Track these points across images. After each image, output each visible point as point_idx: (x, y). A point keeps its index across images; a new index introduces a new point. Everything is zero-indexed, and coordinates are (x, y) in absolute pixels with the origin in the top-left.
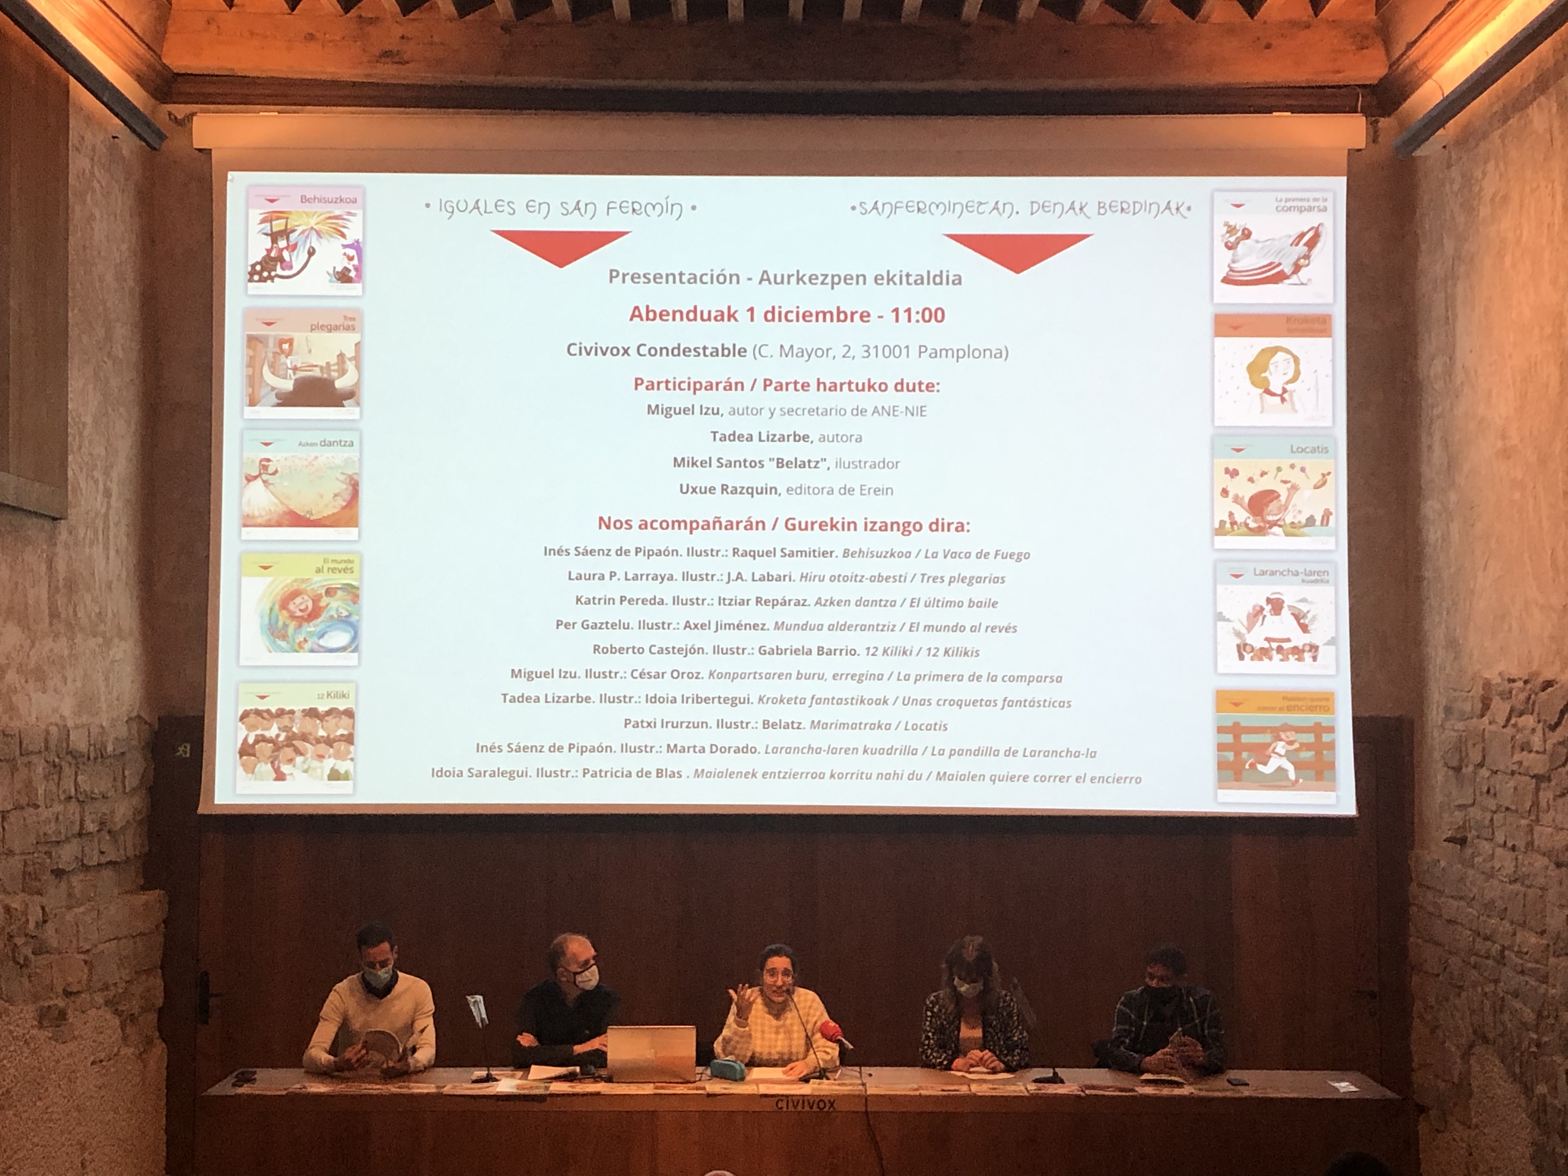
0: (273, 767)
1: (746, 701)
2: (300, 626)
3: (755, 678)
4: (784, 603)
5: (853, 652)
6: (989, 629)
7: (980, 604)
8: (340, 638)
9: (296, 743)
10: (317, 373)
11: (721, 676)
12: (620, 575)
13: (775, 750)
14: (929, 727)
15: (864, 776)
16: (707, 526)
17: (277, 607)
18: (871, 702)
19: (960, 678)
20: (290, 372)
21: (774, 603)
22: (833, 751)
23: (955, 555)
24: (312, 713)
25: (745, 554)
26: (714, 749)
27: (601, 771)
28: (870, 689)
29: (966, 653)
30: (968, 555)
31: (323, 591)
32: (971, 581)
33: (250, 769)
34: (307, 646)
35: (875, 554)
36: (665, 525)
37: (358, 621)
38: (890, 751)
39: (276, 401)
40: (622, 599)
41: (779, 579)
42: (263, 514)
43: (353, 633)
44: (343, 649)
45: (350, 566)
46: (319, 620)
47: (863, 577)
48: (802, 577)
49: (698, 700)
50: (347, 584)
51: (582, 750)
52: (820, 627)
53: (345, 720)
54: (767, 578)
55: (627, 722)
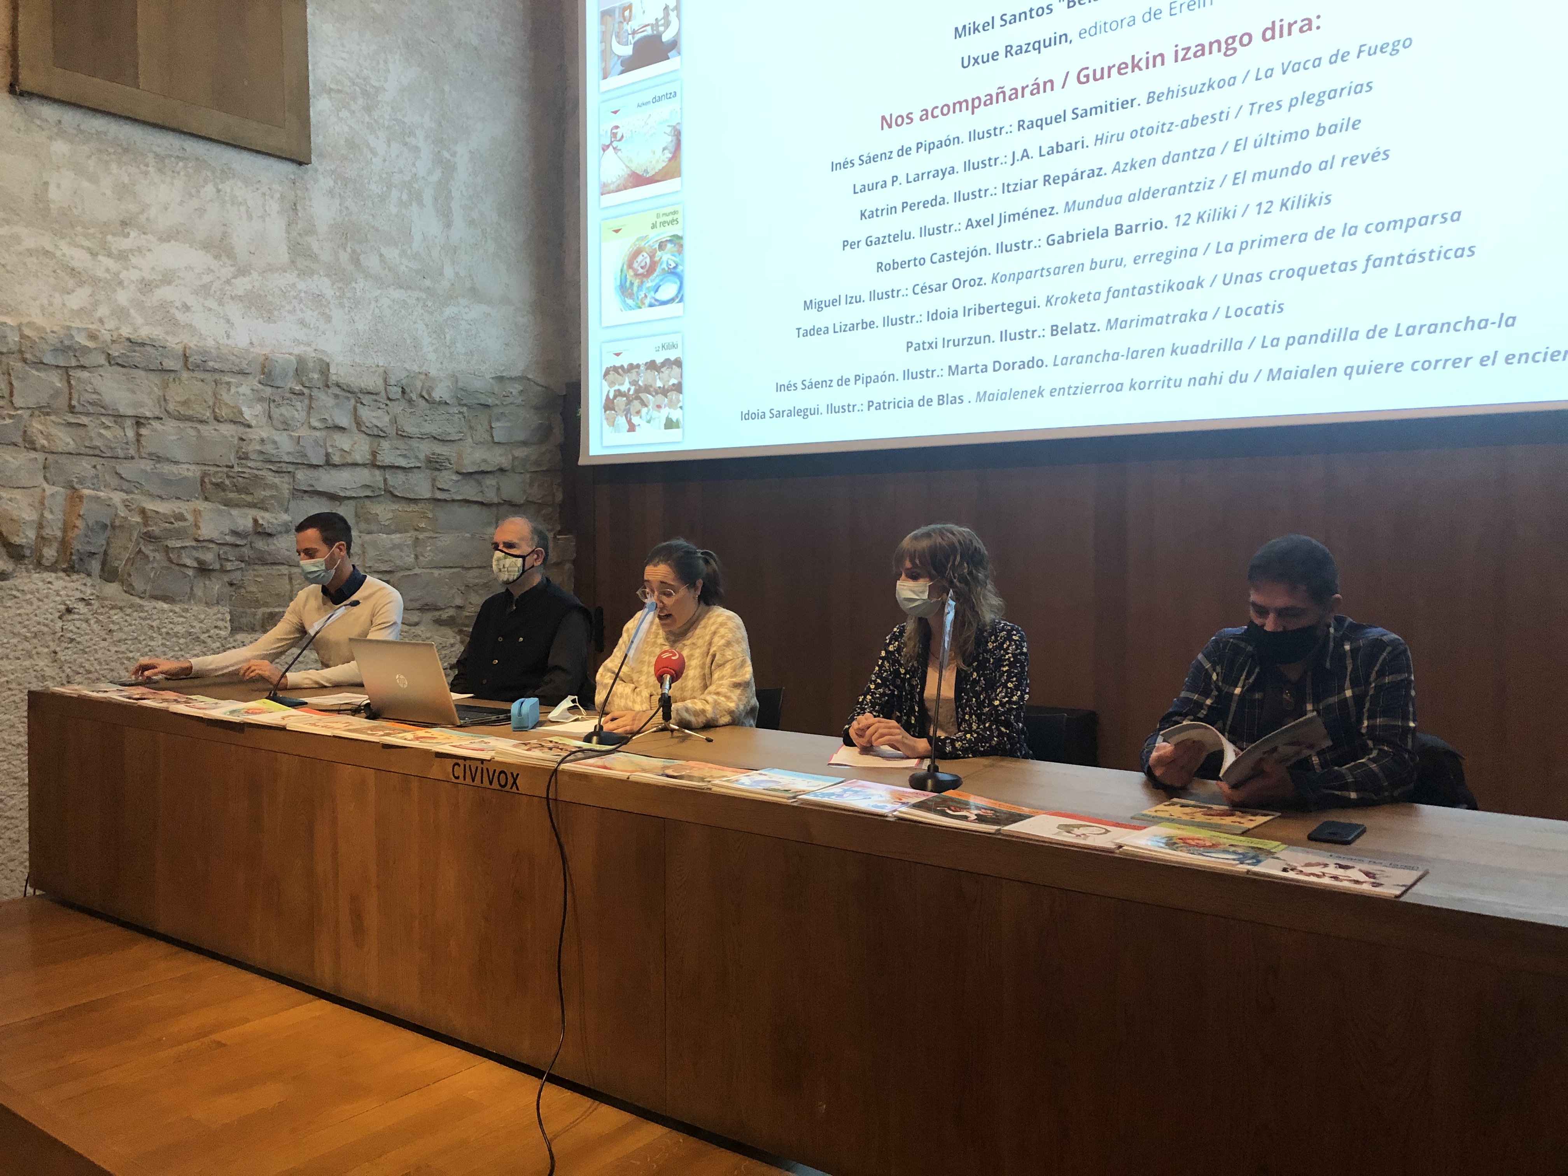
0: (626, 418)
1: (1032, 304)
2: (642, 282)
3: (1042, 276)
4: (1076, 177)
5: (1159, 225)
6: (1347, 161)
7: (1333, 129)
8: (668, 290)
9: (642, 395)
10: (649, 31)
11: (1005, 278)
12: (902, 179)
13: (1065, 361)
14: (1259, 310)
15: (1172, 383)
16: (990, 100)
17: (625, 267)
18: (1181, 287)
19: (1303, 238)
20: (630, 37)
21: (1064, 179)
22: (1134, 355)
23: (1296, 67)
24: (652, 365)
25: (1032, 125)
26: (999, 367)
27: (884, 402)
28: (1182, 270)
29: (1312, 202)
30: (1317, 63)
31: (657, 246)
32: (1320, 98)
33: (612, 422)
34: (647, 302)
35: (1187, 90)
36: (947, 109)
37: (682, 271)
38: (1207, 347)
39: (620, 68)
40: (904, 205)
41: (1070, 147)
42: (614, 180)
43: (679, 283)
44: (672, 300)
45: (675, 217)
46: (655, 275)
47: (1172, 123)
48: (1097, 139)
49: (981, 310)
50: (674, 236)
51: (868, 381)
52: (1118, 200)
53: (676, 369)
54: (1057, 149)
55: (909, 345)
